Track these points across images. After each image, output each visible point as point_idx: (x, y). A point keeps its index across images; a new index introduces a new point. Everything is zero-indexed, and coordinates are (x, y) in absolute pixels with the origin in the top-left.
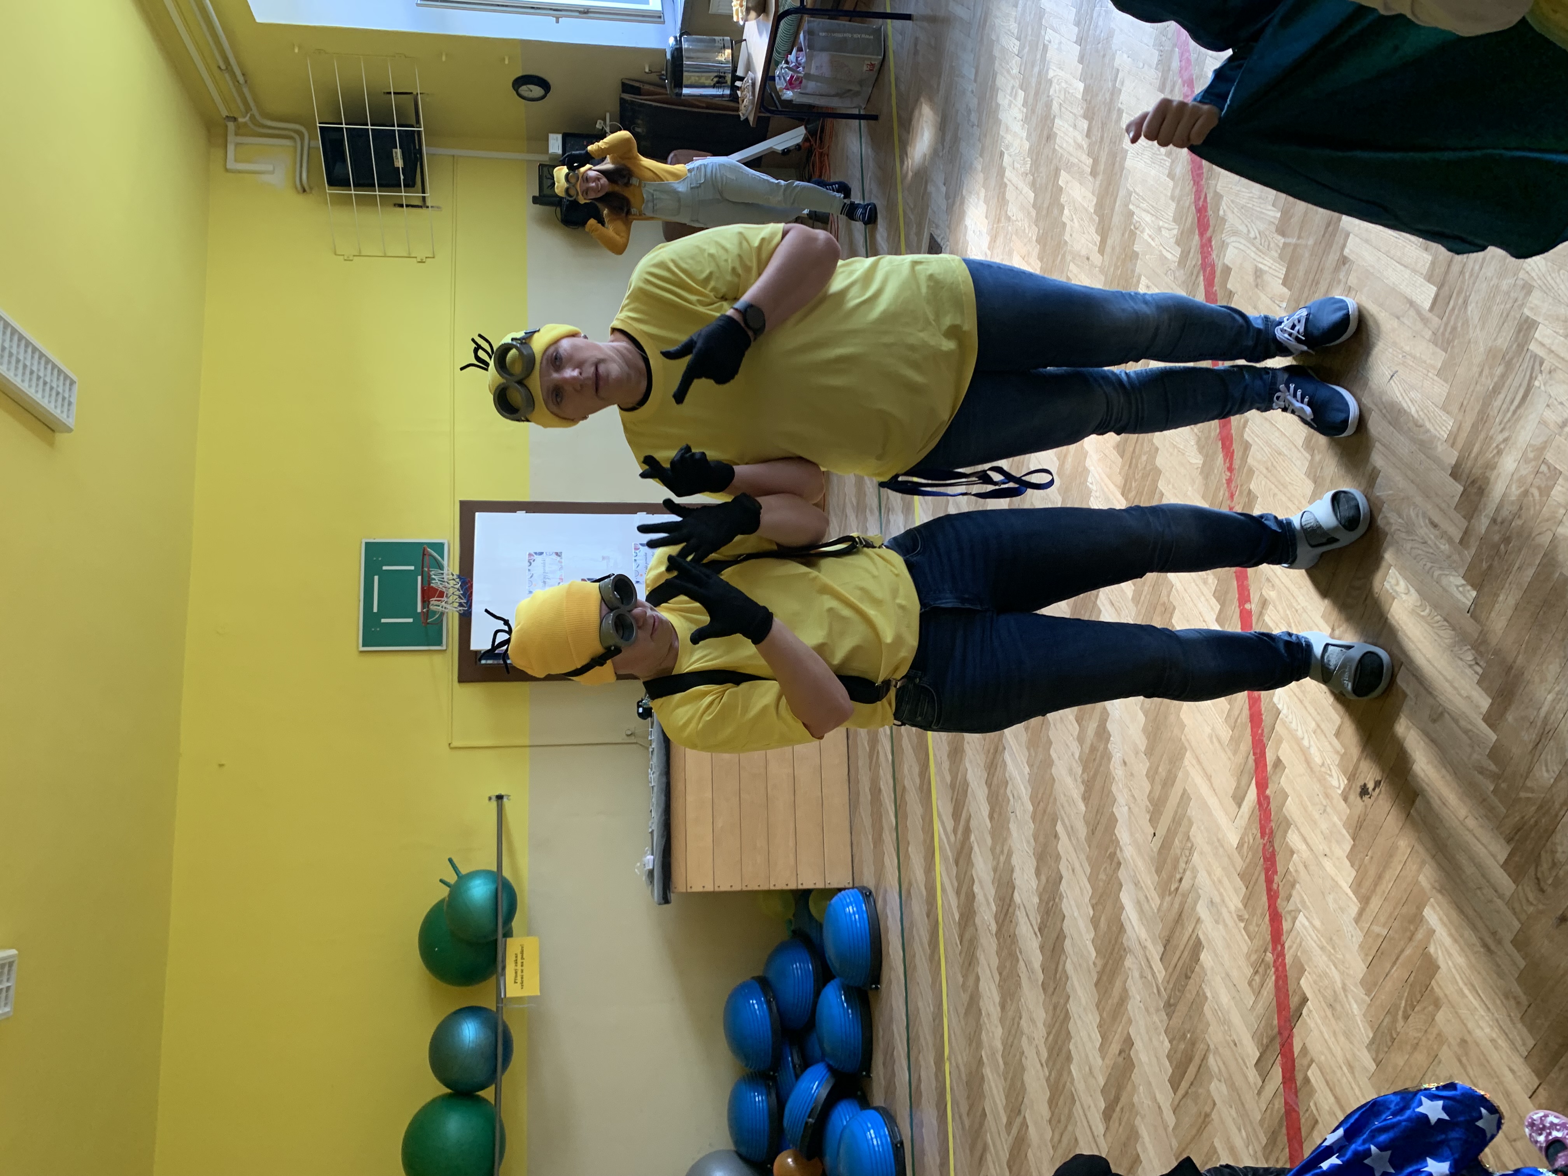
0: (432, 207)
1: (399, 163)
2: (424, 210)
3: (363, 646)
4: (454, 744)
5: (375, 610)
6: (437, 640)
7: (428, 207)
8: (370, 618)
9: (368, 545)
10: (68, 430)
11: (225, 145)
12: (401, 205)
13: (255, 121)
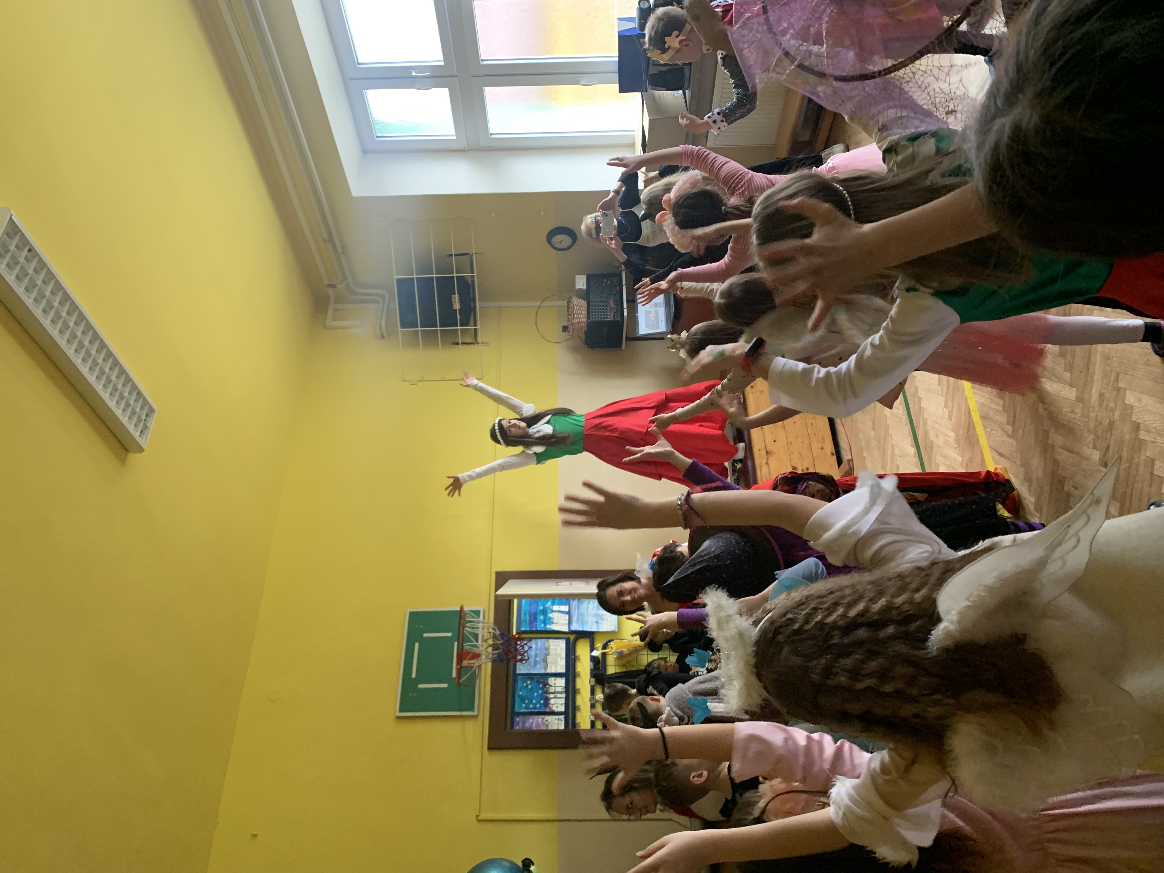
0: (482, 343)
1: (457, 306)
2: (475, 346)
3: (401, 711)
4: (483, 816)
5: (414, 675)
6: (470, 706)
7: (478, 343)
8: (408, 684)
9: (412, 614)
10: (140, 449)
11: (327, 311)
12: (457, 344)
13: (349, 289)
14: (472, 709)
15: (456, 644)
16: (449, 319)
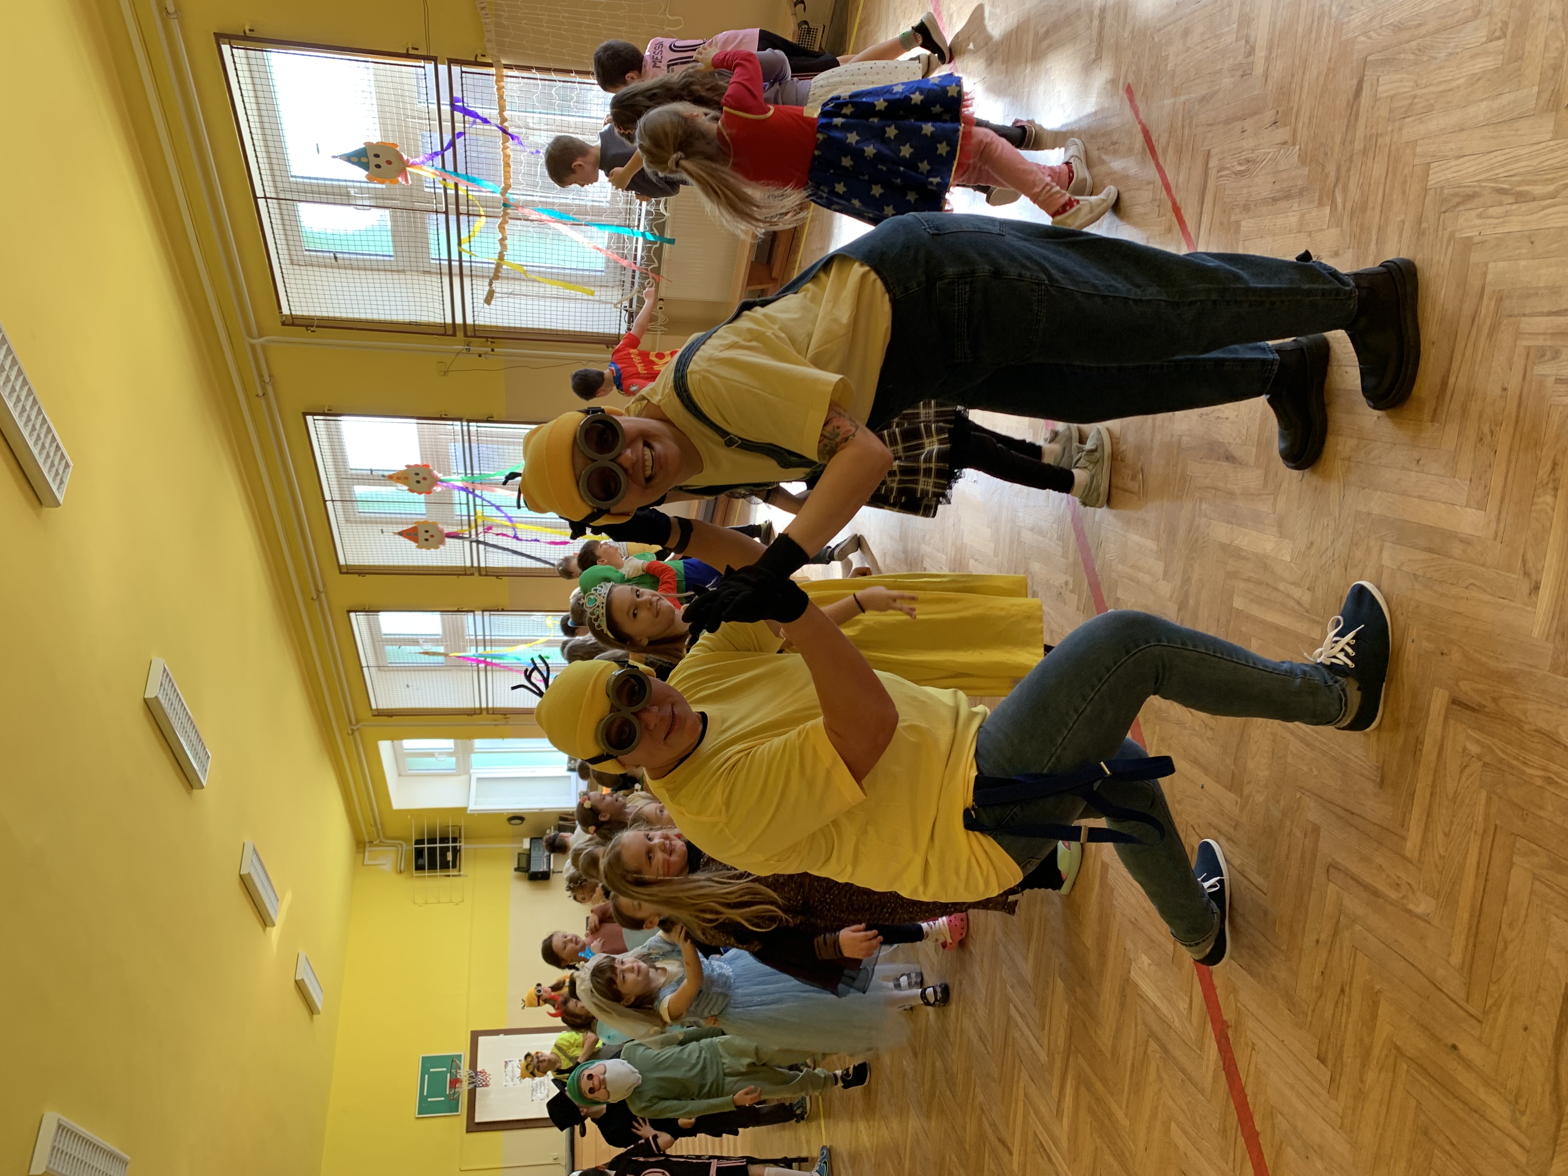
0: (464, 875)
1: (450, 859)
2: (457, 876)
3: (419, 1114)
4: (463, 1168)
5: (425, 1094)
6: (455, 1108)
7: (461, 876)
8: (422, 1099)
9: (423, 1058)
10: (319, 1013)
11: (364, 853)
12: (449, 876)
13: (381, 842)
14: (457, 1111)
15: (449, 1074)
16: (445, 866)
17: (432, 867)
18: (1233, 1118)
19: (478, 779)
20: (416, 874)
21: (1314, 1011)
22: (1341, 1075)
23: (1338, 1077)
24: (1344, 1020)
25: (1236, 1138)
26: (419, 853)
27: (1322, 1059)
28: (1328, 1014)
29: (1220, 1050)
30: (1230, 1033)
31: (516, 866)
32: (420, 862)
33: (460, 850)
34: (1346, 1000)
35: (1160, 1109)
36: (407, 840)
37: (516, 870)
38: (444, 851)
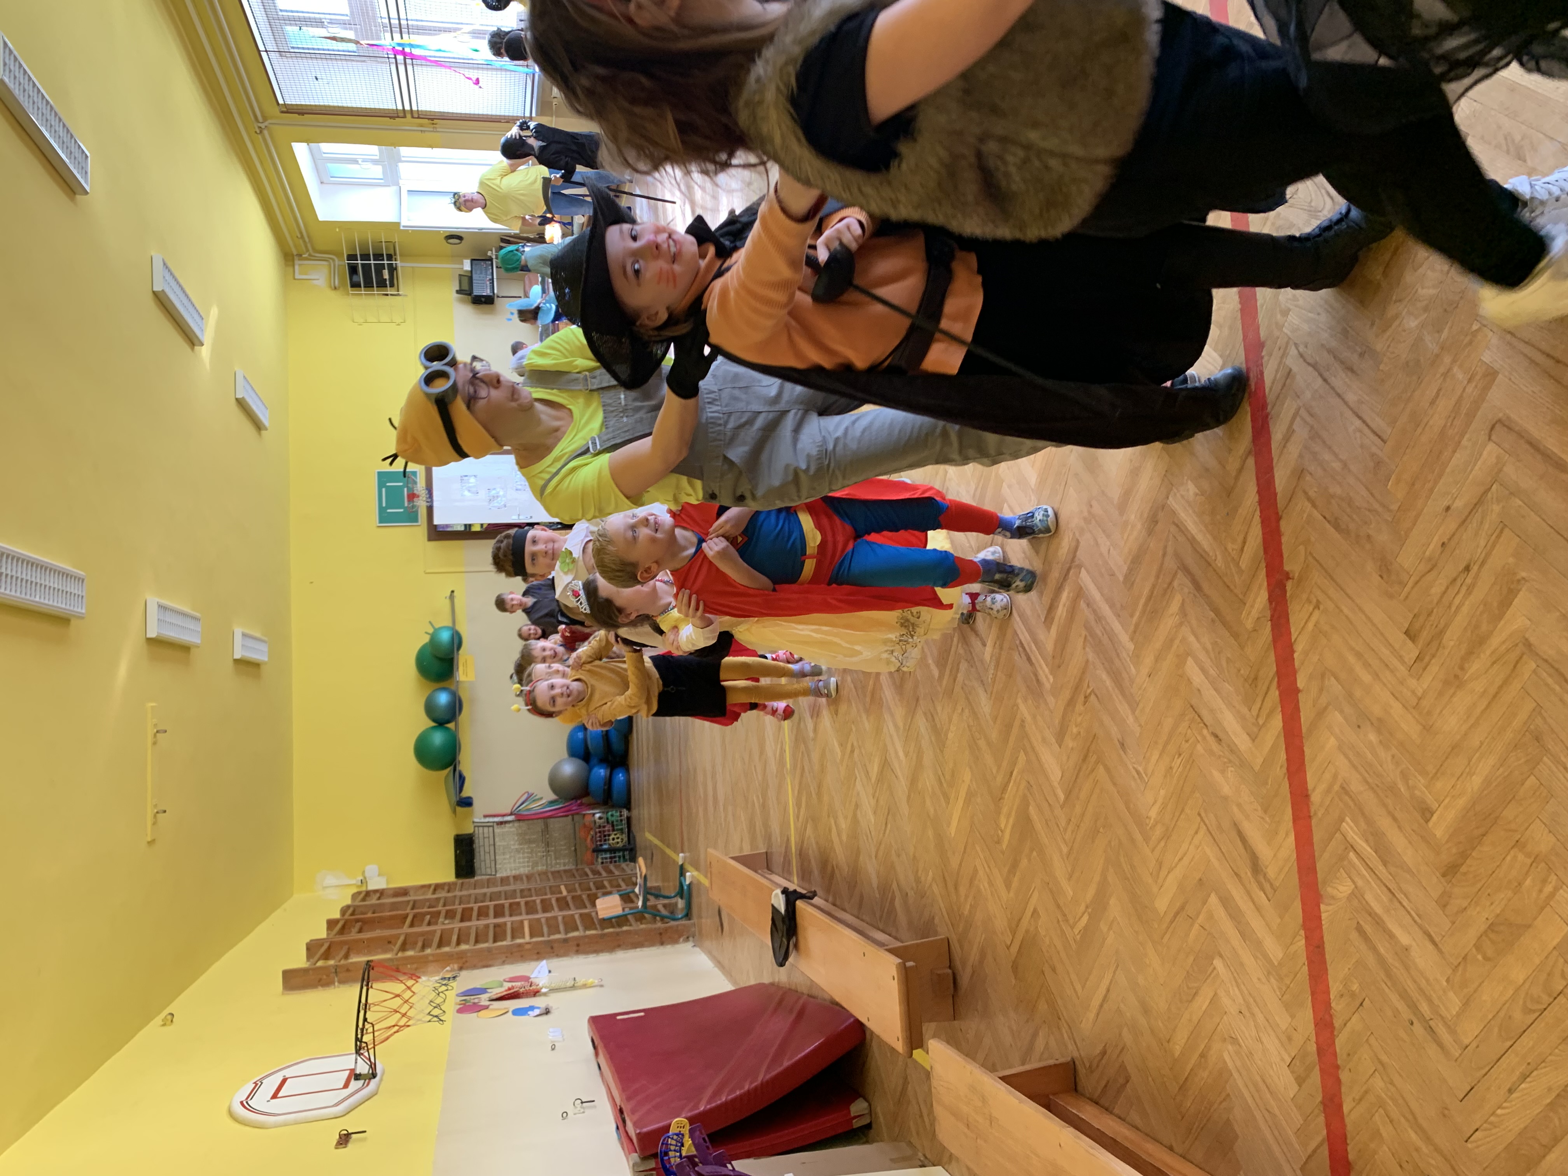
0: (403, 295)
1: (387, 277)
2: (396, 296)
3: (379, 523)
4: (427, 572)
5: (384, 505)
6: (415, 520)
7: (400, 296)
8: (382, 510)
9: (375, 473)
10: (266, 429)
11: (294, 266)
12: (387, 295)
13: (310, 255)
14: (416, 522)
15: (406, 489)
16: (382, 284)
17: (369, 285)
18: (1270, 669)
19: (410, 192)
20: (351, 291)
21: (1417, 583)
22: (1433, 656)
23: (1427, 659)
24: (1457, 601)
25: (1268, 688)
26: (353, 270)
27: (1411, 634)
28: (1436, 590)
29: (1271, 600)
30: (1289, 585)
31: (458, 288)
32: (355, 278)
33: (396, 269)
34: (1469, 581)
35: (1177, 642)
36: (339, 254)
37: (458, 292)
38: (379, 268)
